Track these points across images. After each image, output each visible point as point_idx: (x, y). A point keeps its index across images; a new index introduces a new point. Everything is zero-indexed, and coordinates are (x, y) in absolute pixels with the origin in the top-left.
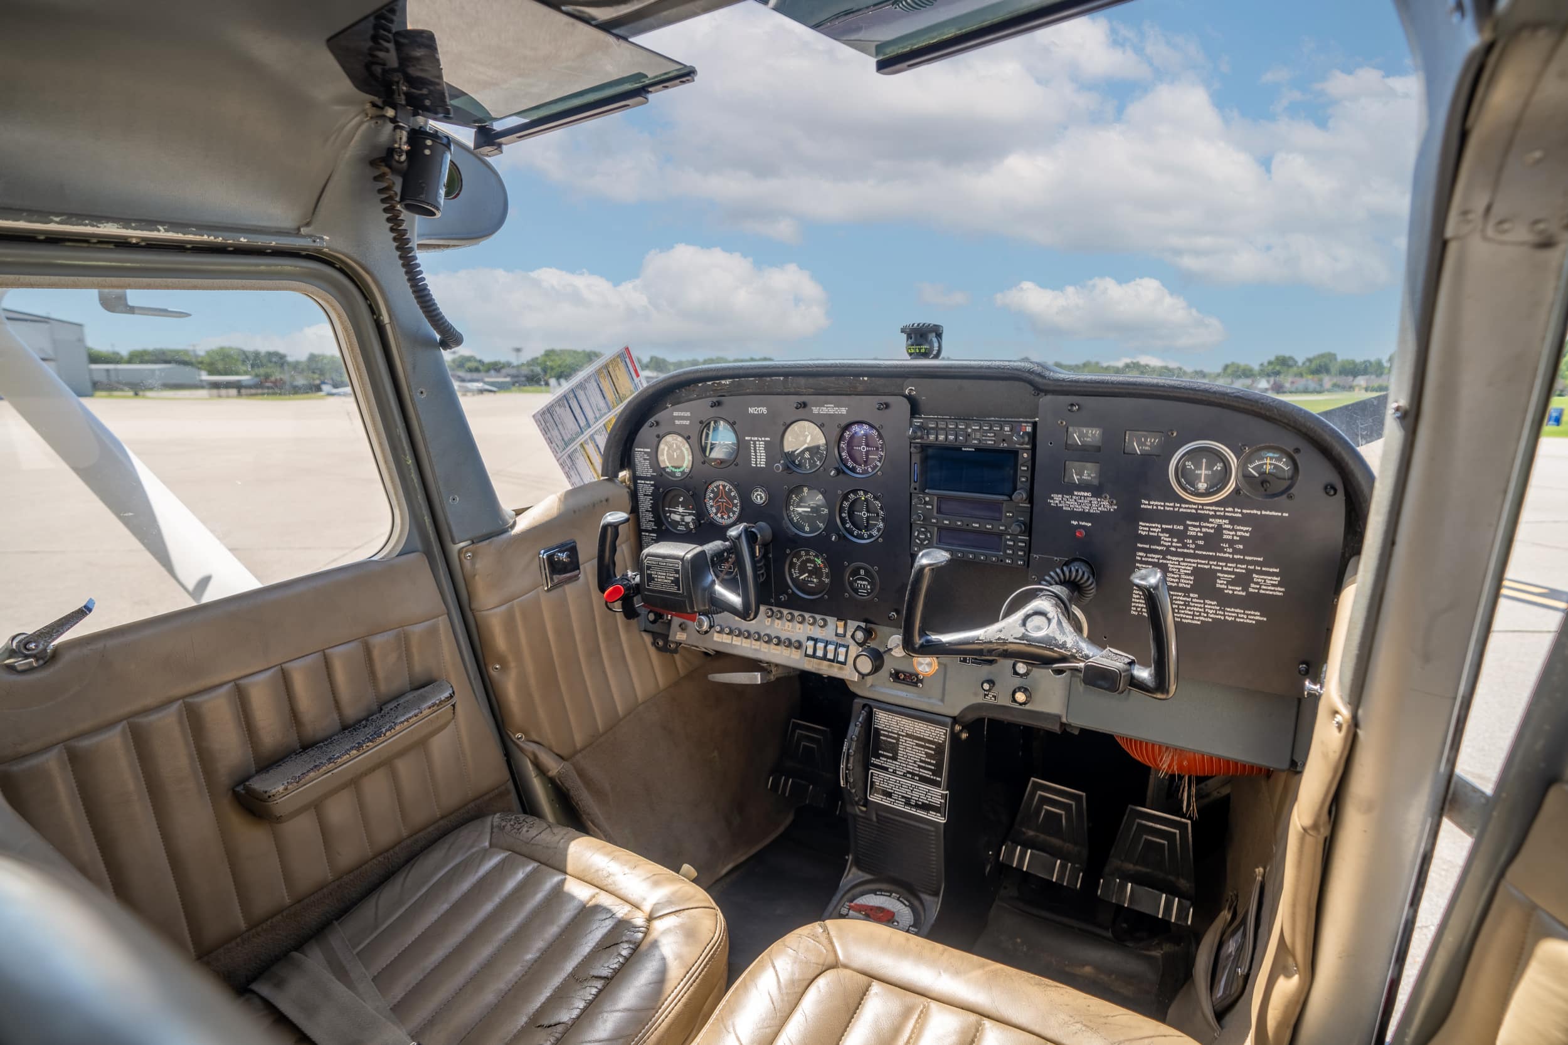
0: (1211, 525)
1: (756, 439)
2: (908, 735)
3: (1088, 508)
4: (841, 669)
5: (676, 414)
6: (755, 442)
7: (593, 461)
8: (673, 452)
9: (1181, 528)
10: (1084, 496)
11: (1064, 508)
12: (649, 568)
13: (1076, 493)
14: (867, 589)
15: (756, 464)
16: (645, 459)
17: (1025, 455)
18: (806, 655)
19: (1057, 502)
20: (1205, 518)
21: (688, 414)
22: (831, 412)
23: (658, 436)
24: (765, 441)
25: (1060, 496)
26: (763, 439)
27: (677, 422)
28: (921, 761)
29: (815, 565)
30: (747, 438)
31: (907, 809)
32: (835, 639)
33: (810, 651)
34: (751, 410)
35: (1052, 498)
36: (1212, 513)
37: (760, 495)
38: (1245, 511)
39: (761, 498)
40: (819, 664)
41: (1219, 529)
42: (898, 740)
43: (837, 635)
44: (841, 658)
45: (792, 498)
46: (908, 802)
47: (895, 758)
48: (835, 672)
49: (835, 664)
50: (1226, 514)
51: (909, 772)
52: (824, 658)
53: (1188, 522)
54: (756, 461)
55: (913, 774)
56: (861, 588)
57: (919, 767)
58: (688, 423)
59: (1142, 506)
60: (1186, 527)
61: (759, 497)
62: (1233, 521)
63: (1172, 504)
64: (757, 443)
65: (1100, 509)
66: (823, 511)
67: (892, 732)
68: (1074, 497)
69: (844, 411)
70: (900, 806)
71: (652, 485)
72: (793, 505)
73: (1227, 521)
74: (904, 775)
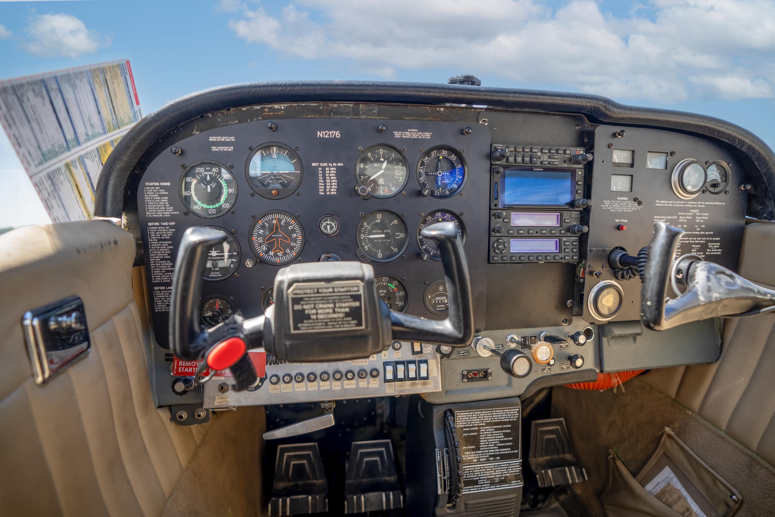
0: (690, 214)
1: (326, 164)
2: (488, 424)
3: (626, 209)
4: (424, 384)
5: (212, 139)
6: (324, 168)
7: (82, 194)
8: (206, 185)
9: (676, 217)
10: (623, 200)
11: (611, 210)
12: (297, 301)
13: (618, 198)
14: (444, 304)
15: (325, 191)
16: (161, 196)
17: (580, 173)
18: (386, 381)
19: (607, 206)
20: (687, 210)
21: (233, 139)
22: (415, 136)
23: (184, 167)
24: (337, 167)
25: (609, 201)
26: (334, 164)
27: (214, 149)
28: (501, 442)
29: (388, 290)
30: (313, 164)
31: (493, 488)
32: (411, 357)
33: (390, 376)
34: (320, 134)
35: (604, 204)
36: (691, 206)
37: (330, 225)
38: (706, 203)
39: (332, 228)
40: (401, 386)
41: (694, 216)
42: (478, 431)
43: (414, 353)
44: (423, 374)
45: (362, 226)
46: (493, 483)
47: (478, 449)
48: (419, 388)
49: (418, 381)
50: (698, 206)
51: (491, 456)
52: (406, 378)
53: (680, 214)
54: (325, 188)
55: (495, 456)
56: (438, 304)
57: (500, 447)
58: (231, 149)
59: (656, 205)
60: (679, 216)
61: (328, 227)
62: (701, 210)
63: (672, 202)
64: (327, 169)
65: (633, 209)
66: (398, 236)
67: (474, 427)
68: (618, 202)
69: (428, 135)
70: (487, 489)
71: (171, 227)
72: (364, 234)
73: (698, 211)
74: (488, 460)
